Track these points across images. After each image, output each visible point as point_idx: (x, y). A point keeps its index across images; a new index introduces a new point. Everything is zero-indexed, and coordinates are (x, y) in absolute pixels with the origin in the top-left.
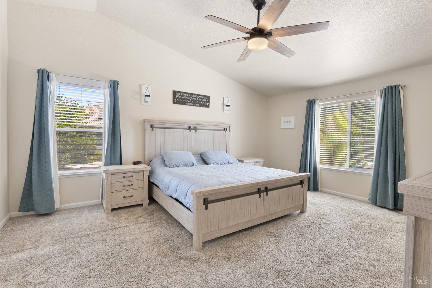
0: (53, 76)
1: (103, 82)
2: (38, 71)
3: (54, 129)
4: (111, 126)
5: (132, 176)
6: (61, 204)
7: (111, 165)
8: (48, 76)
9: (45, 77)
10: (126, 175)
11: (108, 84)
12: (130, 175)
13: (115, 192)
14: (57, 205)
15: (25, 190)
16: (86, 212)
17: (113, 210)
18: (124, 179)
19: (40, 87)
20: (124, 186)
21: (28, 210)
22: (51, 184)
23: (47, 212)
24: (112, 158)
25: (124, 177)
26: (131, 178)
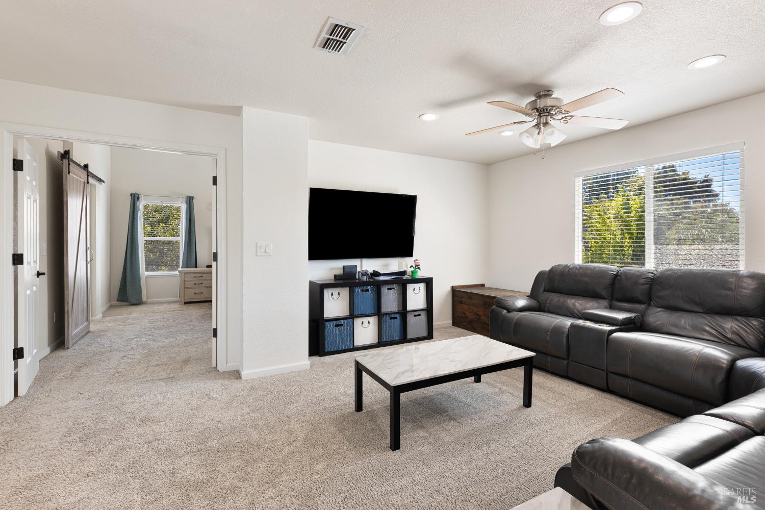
0: (142, 197)
1: (181, 198)
2: (131, 195)
3: (143, 239)
4: (187, 235)
5: (202, 276)
6: (147, 299)
7: (187, 268)
8: (138, 197)
9: (136, 199)
10: (197, 275)
11: (184, 200)
12: (200, 275)
13: (188, 288)
14: (144, 299)
15: (121, 285)
16: (166, 304)
17: (186, 303)
18: (195, 279)
19: (132, 207)
20: (195, 284)
21: (123, 301)
22: (139, 280)
23: (137, 302)
24: (189, 262)
25: (195, 277)
26: (202, 278)
